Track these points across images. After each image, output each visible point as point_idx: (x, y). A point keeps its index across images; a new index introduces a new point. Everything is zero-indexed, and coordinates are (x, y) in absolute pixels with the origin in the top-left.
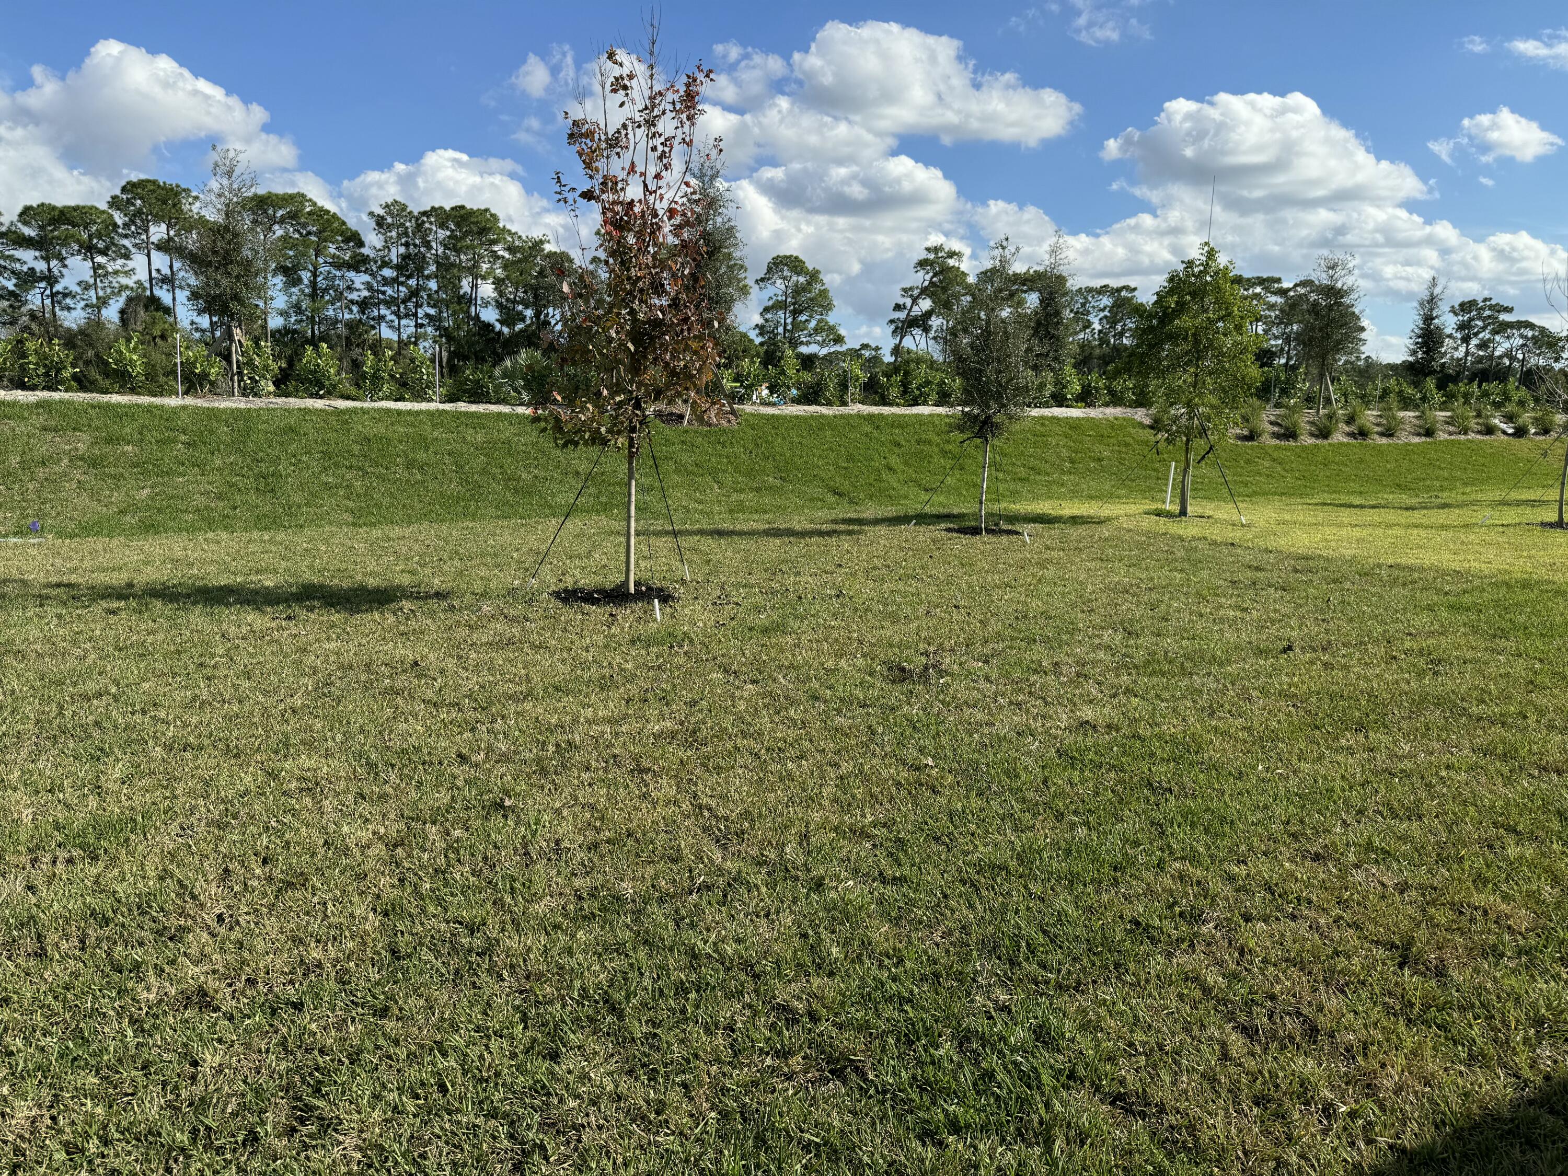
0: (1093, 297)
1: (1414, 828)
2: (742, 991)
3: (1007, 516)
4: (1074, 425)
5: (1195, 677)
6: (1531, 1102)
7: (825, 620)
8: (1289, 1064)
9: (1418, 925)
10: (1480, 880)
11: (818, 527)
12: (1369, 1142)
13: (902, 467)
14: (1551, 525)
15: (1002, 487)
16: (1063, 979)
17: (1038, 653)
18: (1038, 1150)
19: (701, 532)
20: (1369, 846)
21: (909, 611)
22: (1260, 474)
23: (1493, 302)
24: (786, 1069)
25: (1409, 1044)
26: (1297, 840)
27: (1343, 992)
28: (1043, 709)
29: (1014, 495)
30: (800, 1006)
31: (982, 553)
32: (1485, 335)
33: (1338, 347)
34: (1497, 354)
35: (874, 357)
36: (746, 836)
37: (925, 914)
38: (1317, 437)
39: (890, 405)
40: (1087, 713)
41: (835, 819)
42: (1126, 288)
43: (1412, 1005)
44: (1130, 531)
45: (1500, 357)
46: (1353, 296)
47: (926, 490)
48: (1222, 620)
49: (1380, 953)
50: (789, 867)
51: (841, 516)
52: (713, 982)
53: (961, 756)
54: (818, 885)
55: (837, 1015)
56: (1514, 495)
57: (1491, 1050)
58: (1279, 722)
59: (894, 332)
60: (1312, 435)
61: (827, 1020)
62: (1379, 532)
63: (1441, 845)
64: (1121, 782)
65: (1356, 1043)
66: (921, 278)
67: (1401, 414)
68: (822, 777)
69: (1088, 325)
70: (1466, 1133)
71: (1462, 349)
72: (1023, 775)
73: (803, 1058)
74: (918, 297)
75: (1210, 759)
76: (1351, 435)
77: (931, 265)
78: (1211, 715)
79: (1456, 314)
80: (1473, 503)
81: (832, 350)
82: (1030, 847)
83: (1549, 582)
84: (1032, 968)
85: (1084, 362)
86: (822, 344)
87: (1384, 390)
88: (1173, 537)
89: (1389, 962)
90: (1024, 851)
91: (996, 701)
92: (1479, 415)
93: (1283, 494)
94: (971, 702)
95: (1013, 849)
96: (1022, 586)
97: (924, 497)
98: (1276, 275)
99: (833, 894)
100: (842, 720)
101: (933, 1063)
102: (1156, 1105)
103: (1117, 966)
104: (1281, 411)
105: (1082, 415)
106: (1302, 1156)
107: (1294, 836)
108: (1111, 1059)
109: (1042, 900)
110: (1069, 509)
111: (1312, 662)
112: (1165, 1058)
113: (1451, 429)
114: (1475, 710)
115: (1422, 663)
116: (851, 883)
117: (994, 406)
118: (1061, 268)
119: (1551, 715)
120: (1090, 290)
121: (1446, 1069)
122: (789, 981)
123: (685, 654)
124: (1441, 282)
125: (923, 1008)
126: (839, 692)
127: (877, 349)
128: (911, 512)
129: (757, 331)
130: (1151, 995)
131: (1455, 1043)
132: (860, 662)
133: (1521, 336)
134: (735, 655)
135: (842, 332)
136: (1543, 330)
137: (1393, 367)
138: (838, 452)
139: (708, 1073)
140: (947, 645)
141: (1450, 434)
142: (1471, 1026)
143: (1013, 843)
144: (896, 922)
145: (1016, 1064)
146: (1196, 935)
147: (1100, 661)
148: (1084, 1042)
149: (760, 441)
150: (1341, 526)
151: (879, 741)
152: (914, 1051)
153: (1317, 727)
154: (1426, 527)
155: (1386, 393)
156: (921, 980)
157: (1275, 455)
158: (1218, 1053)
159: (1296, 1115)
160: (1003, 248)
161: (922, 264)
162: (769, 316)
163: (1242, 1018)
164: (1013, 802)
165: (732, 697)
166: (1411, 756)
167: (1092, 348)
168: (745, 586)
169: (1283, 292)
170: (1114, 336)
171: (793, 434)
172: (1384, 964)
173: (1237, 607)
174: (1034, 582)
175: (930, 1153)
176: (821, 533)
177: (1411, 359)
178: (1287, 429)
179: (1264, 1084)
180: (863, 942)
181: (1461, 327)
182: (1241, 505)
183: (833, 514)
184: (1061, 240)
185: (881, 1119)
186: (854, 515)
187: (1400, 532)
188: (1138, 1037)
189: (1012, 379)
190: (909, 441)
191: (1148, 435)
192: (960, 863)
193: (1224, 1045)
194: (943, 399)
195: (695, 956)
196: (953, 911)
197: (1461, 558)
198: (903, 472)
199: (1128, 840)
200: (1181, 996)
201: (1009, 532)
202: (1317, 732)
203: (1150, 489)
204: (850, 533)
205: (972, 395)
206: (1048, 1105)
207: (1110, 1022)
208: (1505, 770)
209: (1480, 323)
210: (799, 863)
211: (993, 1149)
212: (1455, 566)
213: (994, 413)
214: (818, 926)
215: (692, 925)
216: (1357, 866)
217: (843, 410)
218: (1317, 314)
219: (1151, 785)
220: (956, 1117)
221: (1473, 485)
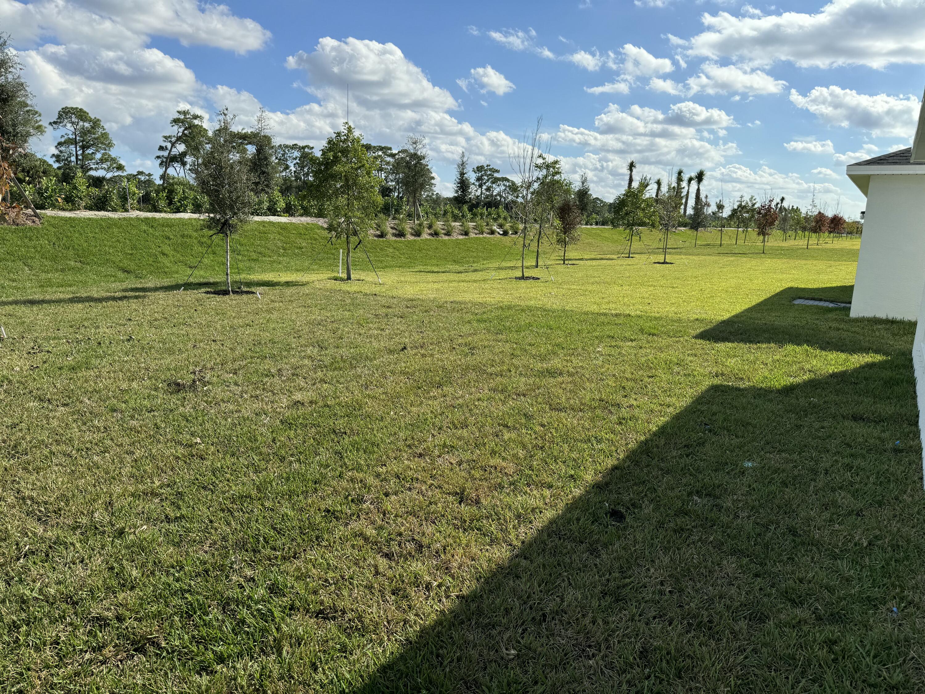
0: (288, 150)
1: (465, 433)
2: (64, 616)
3: (246, 283)
4: (283, 227)
5: (358, 369)
6: (517, 556)
7: (120, 357)
8: (409, 568)
9: (467, 481)
10: (493, 453)
11: (113, 294)
12: (448, 597)
13: (172, 252)
14: (520, 278)
15: (241, 265)
16: (286, 553)
17: (268, 365)
18: (273, 657)
19: (16, 302)
20: (445, 446)
21: (181, 346)
22: (388, 256)
23: (491, 167)
24: (101, 658)
25: (464, 542)
26: (411, 448)
27: (434, 523)
28: (272, 398)
29: (250, 269)
30: (110, 614)
31: (230, 306)
32: (489, 184)
33: (422, 186)
34: (494, 194)
35: (148, 180)
36: (63, 512)
37: (197, 535)
38: (415, 236)
39: (160, 212)
40: (298, 396)
41: (131, 489)
42: (307, 146)
43: (465, 521)
44: (320, 289)
45: (496, 196)
46: (426, 160)
47: (191, 267)
48: (371, 337)
49: (451, 498)
50: (98, 526)
51: (130, 286)
52: (39, 615)
53: (219, 434)
54: (121, 533)
55: (137, 613)
56: (504, 264)
57: (500, 535)
58: (401, 388)
59: (160, 164)
60: (412, 234)
61: (130, 619)
62: (446, 285)
63: (476, 439)
64: (318, 433)
65: (440, 548)
66: (176, 131)
67: (453, 224)
68: (121, 462)
69: (287, 167)
70: (490, 580)
71: (479, 191)
72: (259, 438)
73: (114, 647)
74: (175, 142)
75: (366, 412)
76: (431, 234)
77: (182, 122)
78: (366, 388)
79: (475, 173)
80: (488, 269)
81: (116, 174)
82: (265, 481)
83: (519, 305)
84: (267, 551)
85: (286, 190)
86: (108, 170)
87: (445, 211)
88: (344, 292)
89: (455, 502)
90: (261, 484)
91: (242, 397)
92: (488, 225)
93: (400, 267)
94: (226, 400)
95: (254, 484)
96: (257, 325)
97: (189, 272)
98: (389, 146)
99: (132, 537)
100: (135, 422)
101: (205, 625)
102: (341, 610)
103: (317, 538)
104: (396, 222)
105: (287, 221)
106: (417, 615)
107: (409, 446)
108: (315, 592)
109: (272, 510)
110: (284, 277)
111: (416, 354)
112: (345, 583)
113: (476, 231)
114: (489, 370)
115: (466, 350)
116: (145, 527)
117: (229, 214)
118: (266, 131)
119: (521, 369)
120: (287, 146)
121: (481, 550)
122: (101, 600)
123: (5, 391)
124: (466, 154)
125: (198, 593)
126: (132, 403)
127: (150, 175)
128: (180, 282)
129: (54, 159)
130: (336, 550)
131: (485, 535)
132: (147, 383)
133: (504, 185)
134: (48, 388)
135: (122, 162)
136: (512, 182)
137: (449, 199)
138: (125, 243)
139: (39, 678)
140: (209, 366)
141: (476, 234)
142: (491, 525)
143: (253, 480)
144: (177, 545)
145: (259, 610)
146: (360, 510)
147: (305, 365)
148: (299, 587)
149: (61, 236)
150: (428, 282)
151: (162, 433)
152: (193, 621)
153: (419, 388)
154: (468, 282)
155: (445, 213)
156: (196, 576)
157: (395, 245)
158: (373, 572)
159: (413, 594)
160: (225, 115)
161: (176, 121)
162: (63, 148)
163: (385, 550)
164: (254, 456)
165: (47, 418)
166: (462, 397)
167: (291, 181)
168: (55, 338)
169: (393, 156)
170: (304, 175)
171: (88, 230)
172: (453, 504)
173: (379, 328)
174: (265, 322)
175: (204, 680)
176: (114, 299)
177: (456, 195)
178: (400, 231)
179: (396, 582)
180: (155, 563)
181: (478, 179)
182: (380, 273)
183: (125, 285)
184: (264, 114)
185: (171, 670)
186: (139, 286)
187: (455, 284)
188: (331, 574)
189: (239, 197)
190: (176, 236)
191: (325, 233)
192: (221, 499)
193: (376, 567)
194: (197, 209)
195: (24, 602)
196: (216, 529)
197: (482, 296)
198: (173, 256)
199: (322, 465)
200: (353, 546)
201: (248, 293)
202: (420, 391)
203: (331, 265)
204: (136, 297)
205: (214, 207)
206: (278, 629)
207: (314, 571)
208: (503, 398)
209: (486, 178)
210: (105, 522)
211: (246, 665)
212: (480, 300)
213: (230, 218)
214: (121, 560)
215: (21, 581)
216: (439, 456)
217: (125, 215)
218: (409, 168)
219: (335, 432)
220: (221, 652)
221: (487, 260)
